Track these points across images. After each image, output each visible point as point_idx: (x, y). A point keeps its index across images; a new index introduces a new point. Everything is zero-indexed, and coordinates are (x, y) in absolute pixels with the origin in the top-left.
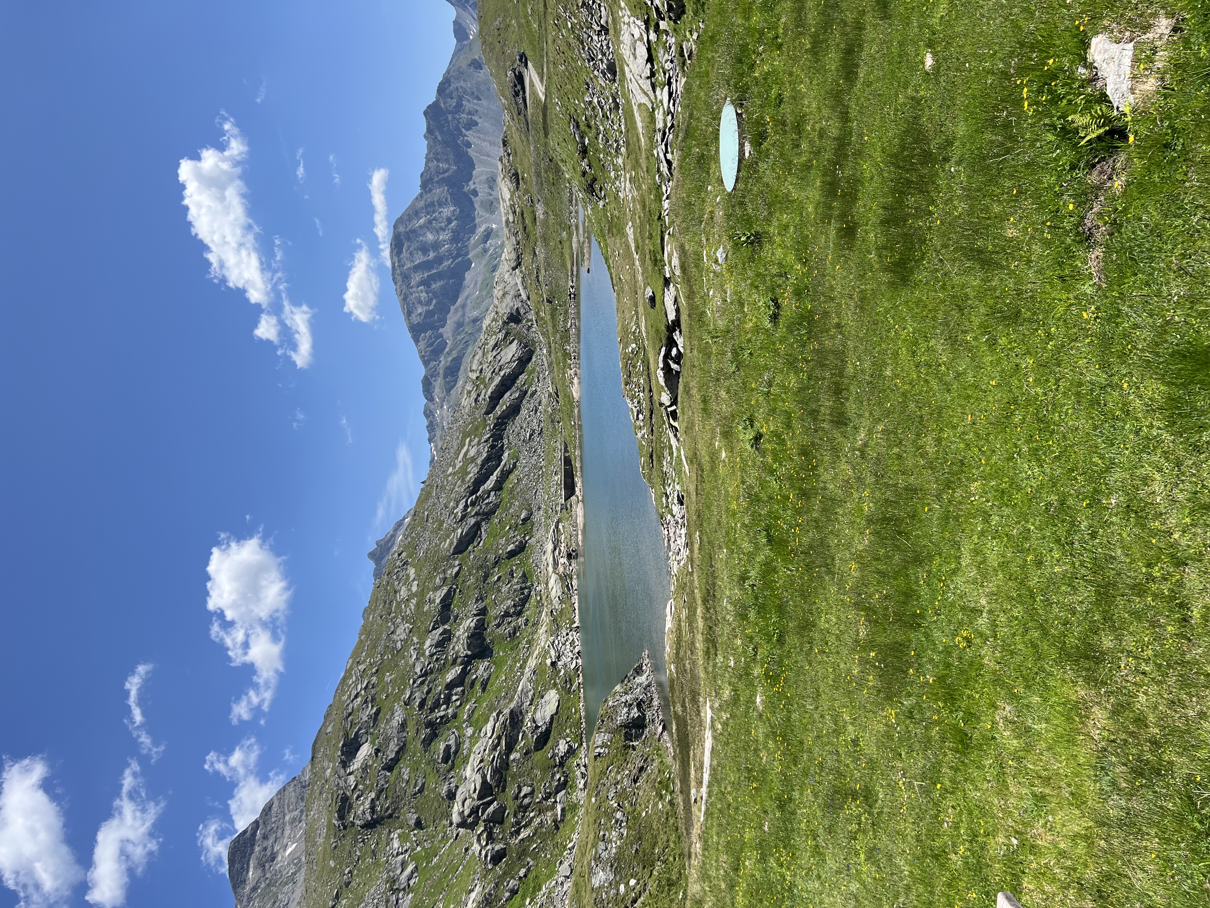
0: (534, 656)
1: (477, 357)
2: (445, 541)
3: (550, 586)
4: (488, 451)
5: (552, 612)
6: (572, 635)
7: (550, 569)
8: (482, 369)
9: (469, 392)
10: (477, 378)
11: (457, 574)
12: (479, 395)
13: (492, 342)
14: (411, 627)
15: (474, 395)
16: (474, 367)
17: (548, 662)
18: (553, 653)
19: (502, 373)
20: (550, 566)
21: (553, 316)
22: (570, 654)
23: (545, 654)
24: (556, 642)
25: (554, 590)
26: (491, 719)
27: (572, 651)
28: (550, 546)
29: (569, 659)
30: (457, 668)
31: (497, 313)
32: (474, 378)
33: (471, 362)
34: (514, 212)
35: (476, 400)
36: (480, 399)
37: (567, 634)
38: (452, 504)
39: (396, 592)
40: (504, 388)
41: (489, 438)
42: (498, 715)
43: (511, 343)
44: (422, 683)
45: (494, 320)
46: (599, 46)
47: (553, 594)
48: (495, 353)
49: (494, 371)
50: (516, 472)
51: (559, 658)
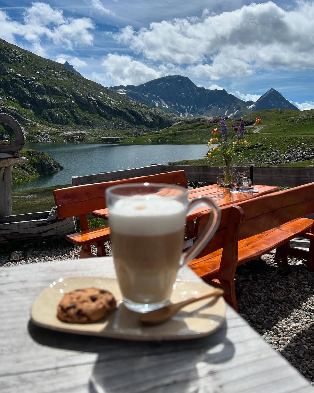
0: (40, 126)
1: (147, 106)
2: (79, 92)
3: (68, 132)
4: (113, 109)
5: (58, 133)
6: (50, 140)
7: (75, 132)
8: (143, 108)
9: (134, 103)
10: (139, 106)
11: (67, 96)
12: (134, 106)
13: (152, 111)
14: (45, 77)
15: (133, 104)
16: (143, 105)
17: (39, 131)
18: (43, 133)
19: (142, 115)
20: (76, 132)
21: (170, 135)
22: (43, 139)
23: (42, 130)
24: (47, 134)
25: (67, 134)
26: (15, 108)
27: (44, 140)
28: (83, 132)
29: (41, 139)
30: (30, 95)
31: (162, 114)
32: (139, 105)
33: (145, 104)
34: (203, 121)
35: (132, 105)
36: (132, 107)
37: (51, 139)
38: (93, 95)
39: (58, 72)
40: (136, 115)
41: (118, 110)
42: (16, 111)
43: (152, 118)
44: (23, 81)
45: (160, 113)
46: (297, 154)
47: (66, 133)
48: (148, 113)
49: (142, 112)
50: (106, 120)
51: (41, 135)
